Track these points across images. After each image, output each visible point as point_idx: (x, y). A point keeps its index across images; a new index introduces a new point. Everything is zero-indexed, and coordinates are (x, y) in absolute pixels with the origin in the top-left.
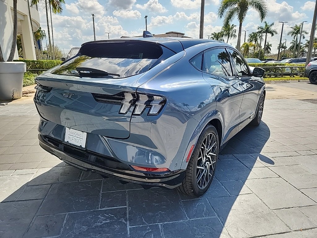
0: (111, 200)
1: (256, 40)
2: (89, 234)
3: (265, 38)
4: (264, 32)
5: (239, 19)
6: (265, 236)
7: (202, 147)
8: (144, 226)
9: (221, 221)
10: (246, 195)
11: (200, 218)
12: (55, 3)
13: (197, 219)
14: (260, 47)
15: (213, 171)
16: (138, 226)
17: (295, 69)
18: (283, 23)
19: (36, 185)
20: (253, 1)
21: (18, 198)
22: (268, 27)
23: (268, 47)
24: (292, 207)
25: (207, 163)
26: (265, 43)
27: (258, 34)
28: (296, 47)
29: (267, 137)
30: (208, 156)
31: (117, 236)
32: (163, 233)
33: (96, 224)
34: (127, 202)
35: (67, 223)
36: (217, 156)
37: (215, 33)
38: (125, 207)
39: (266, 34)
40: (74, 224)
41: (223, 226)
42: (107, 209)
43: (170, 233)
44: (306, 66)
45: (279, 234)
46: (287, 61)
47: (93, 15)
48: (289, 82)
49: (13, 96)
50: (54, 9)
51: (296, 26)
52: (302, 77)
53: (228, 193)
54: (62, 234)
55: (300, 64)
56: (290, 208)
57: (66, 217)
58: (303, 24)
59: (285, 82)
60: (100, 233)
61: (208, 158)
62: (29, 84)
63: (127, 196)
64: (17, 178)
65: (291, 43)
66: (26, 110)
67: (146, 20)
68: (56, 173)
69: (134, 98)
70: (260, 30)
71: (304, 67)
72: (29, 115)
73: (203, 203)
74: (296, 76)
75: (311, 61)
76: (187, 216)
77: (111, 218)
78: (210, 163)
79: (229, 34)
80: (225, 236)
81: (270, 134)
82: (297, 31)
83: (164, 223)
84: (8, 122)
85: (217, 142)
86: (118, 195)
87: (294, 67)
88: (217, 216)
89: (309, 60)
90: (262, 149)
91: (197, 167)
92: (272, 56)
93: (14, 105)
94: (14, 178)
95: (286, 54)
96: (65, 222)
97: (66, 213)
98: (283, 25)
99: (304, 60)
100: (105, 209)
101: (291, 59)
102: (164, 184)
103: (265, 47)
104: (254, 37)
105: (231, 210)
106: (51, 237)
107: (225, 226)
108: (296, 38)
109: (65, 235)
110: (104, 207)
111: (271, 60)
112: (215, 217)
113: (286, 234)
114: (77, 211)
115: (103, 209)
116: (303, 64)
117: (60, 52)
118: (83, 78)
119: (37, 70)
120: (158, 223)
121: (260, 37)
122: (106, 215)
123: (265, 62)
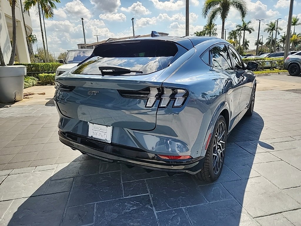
0: (133, 189)
1: (235, 38)
2: (121, 220)
3: (243, 35)
4: (242, 30)
5: (222, 18)
6: (281, 212)
7: (216, 136)
8: (169, 210)
9: (238, 202)
10: (256, 178)
11: (218, 201)
12: (47, 8)
13: (216, 201)
14: (239, 43)
15: (223, 158)
16: (163, 211)
17: (275, 63)
18: (260, 20)
19: (60, 179)
20: (233, 1)
21: (45, 192)
22: (245, 25)
23: (246, 44)
24: (299, 186)
25: (218, 150)
26: (244, 40)
27: (237, 32)
28: (272, 42)
29: (262, 125)
30: (219, 144)
31: (147, 220)
32: (188, 215)
33: (124, 211)
34: (148, 190)
35: (97, 211)
36: (225, 144)
37: (197, 32)
38: (147, 194)
39: (244, 31)
40: (104, 212)
41: (241, 206)
42: (131, 197)
43: (194, 215)
44: (284, 59)
45: (293, 210)
46: (265, 55)
47: (82, 19)
48: (270, 75)
49: (15, 98)
50: (46, 14)
51: (272, 23)
52: (281, 69)
53: (239, 177)
54: (96, 221)
55: (278, 58)
56: (297, 187)
57: (95, 206)
58: (278, 21)
59: (266, 75)
60: (131, 219)
61: (219, 146)
62: (27, 87)
63: (147, 185)
64: (39, 174)
65: (267, 39)
66: (31, 111)
67: (133, 22)
68: (75, 167)
69: (159, 93)
70: (238, 28)
71: (283, 61)
72: (35, 115)
73: (218, 187)
74: (276, 69)
75: (289, 55)
76: (206, 200)
77: (137, 205)
78: (221, 150)
79: (210, 32)
80: (245, 215)
81: (264, 123)
82: (273, 28)
83: (187, 207)
84: (17, 123)
85: (225, 131)
86: (138, 184)
87: (274, 61)
88: (234, 198)
89: (286, 54)
90: (260, 136)
91: (213, 154)
92: (250, 52)
93: (18, 107)
94: (36, 174)
95: (263, 50)
96: (95, 210)
97: (95, 203)
98: (260, 22)
99: (282, 54)
100: (129, 197)
101: (268, 54)
102: (187, 170)
103: (243, 44)
104: (233, 34)
105: (245, 192)
106: (86, 225)
107: (243, 206)
108: (271, 34)
109: (99, 222)
110: (128, 196)
111: (250, 55)
112: (232, 199)
113: (298, 210)
114: (104, 200)
115: (127, 197)
116: (281, 58)
117: (51, 55)
118: (105, 76)
119: (33, 73)
120: (181, 207)
121: (239, 34)
122: (131, 202)
123: (246, 57)
